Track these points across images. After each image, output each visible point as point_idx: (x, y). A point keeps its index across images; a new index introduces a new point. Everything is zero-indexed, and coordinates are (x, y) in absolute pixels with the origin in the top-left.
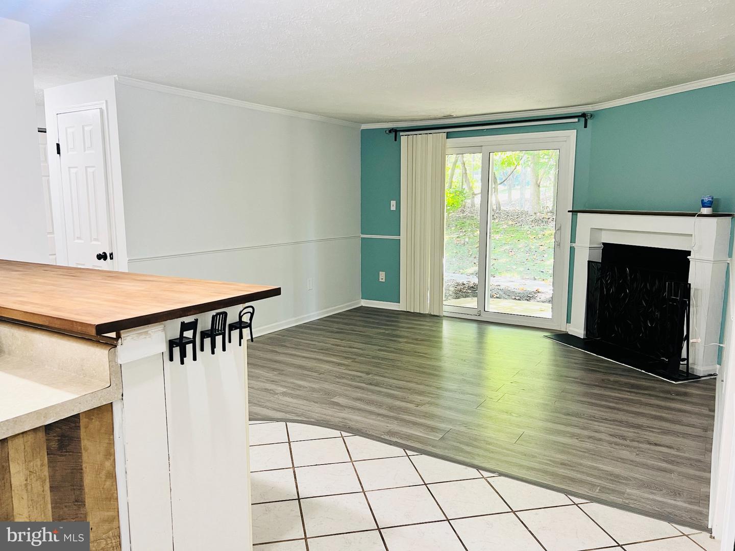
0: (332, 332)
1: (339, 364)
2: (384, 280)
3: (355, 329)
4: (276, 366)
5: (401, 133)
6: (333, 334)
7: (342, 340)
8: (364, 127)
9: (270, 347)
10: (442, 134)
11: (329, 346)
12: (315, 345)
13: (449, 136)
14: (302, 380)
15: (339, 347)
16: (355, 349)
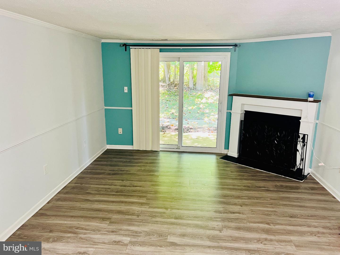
2: (121, 133)
5: (131, 47)
7: (122, 180)
8: (104, 41)
10: (156, 50)
11: (119, 187)
12: (109, 188)
13: (161, 51)
15: (127, 188)
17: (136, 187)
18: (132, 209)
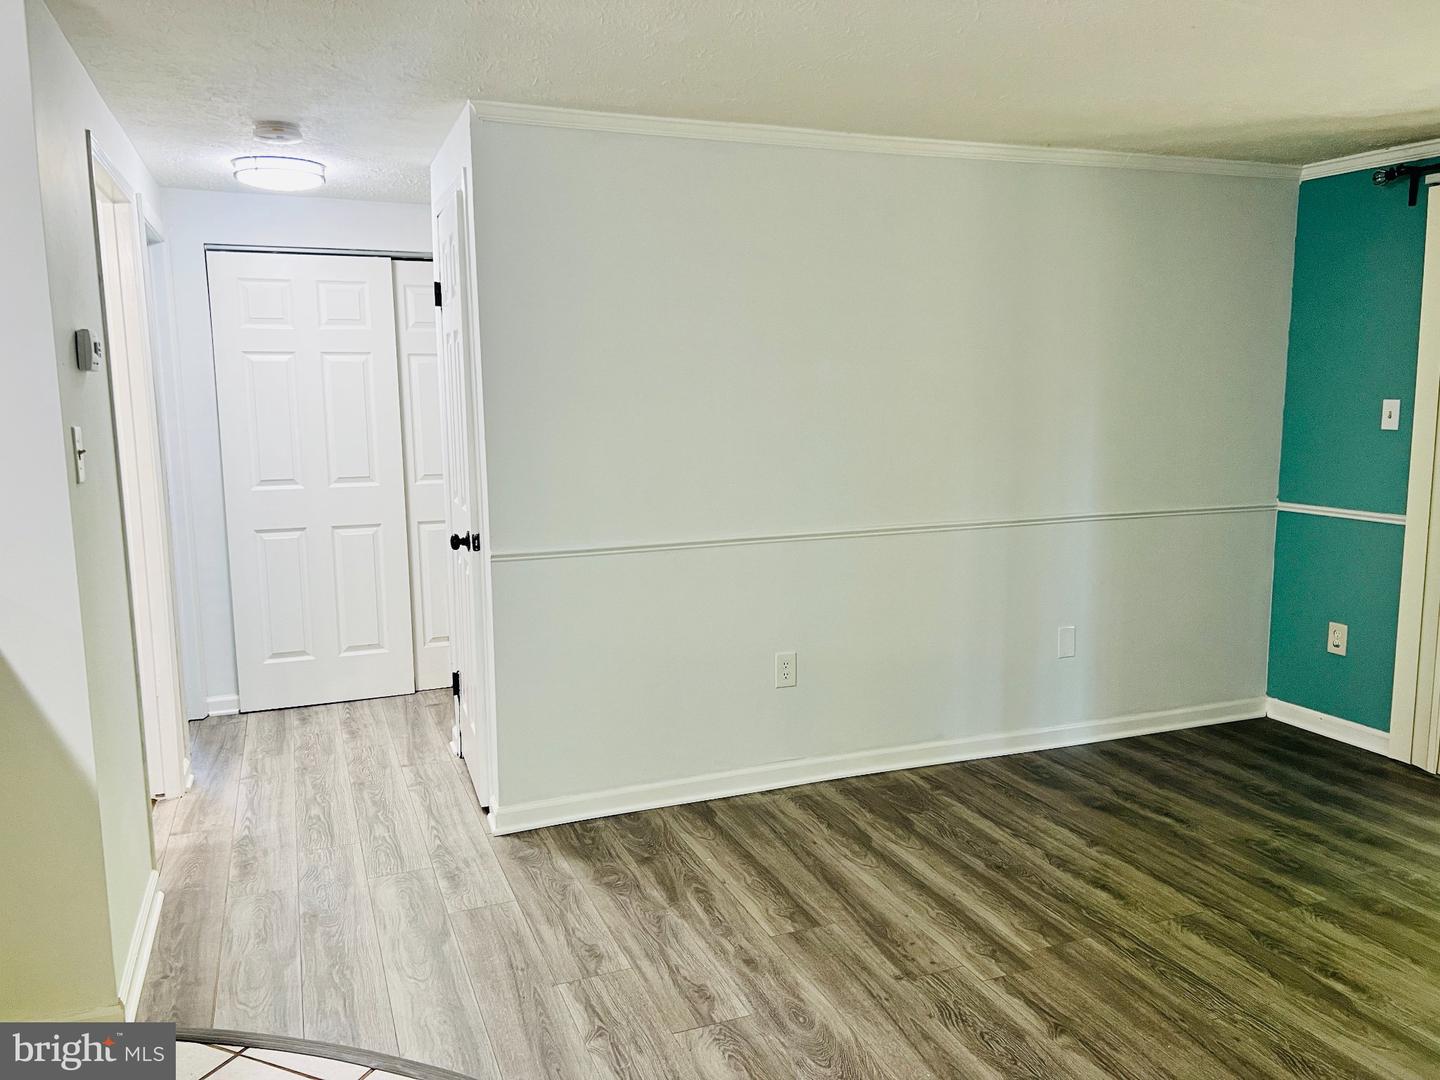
0: (1088, 802)
1: (997, 948)
2: (1342, 651)
3: (1176, 809)
4: (814, 898)
5: (1433, 179)
6: (1086, 811)
7: (1093, 842)
8: (1311, 172)
9: (864, 820)
11: (1034, 856)
12: (995, 842)
14: (832, 983)
15: (1059, 873)
16: (1104, 895)
17: (1098, 892)
18: (933, 942)
